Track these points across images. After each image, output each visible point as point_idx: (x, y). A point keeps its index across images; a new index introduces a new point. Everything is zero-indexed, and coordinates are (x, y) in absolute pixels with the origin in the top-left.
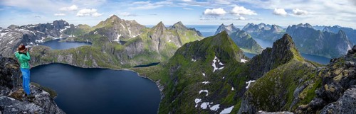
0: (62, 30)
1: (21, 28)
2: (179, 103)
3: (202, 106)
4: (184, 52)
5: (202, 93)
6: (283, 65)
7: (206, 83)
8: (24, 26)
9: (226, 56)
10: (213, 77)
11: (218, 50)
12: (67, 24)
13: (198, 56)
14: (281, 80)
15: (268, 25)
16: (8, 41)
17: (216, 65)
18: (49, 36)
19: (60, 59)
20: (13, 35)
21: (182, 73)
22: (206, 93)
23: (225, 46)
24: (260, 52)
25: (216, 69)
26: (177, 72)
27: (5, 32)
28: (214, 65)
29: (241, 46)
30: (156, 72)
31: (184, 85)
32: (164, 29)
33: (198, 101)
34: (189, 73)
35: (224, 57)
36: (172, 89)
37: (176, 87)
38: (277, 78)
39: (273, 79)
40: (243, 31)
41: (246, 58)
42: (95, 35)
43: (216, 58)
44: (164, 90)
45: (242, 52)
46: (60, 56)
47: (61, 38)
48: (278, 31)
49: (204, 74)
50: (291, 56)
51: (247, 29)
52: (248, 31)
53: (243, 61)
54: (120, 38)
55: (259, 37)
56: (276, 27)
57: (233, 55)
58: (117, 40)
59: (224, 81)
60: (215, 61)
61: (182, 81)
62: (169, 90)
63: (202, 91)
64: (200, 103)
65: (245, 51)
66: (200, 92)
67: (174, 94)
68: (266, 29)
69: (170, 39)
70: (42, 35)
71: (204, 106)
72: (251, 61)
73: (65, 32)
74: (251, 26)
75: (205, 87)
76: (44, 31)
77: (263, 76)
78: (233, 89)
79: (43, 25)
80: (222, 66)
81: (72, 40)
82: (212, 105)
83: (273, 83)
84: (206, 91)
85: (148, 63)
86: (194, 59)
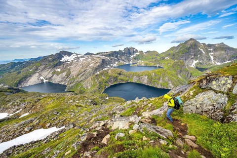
0: (132, 57)
1: (97, 54)
8: (100, 53)
12: (137, 51)
16: (89, 64)
18: (121, 61)
19: (135, 80)
20: (92, 60)
27: (83, 57)
42: (167, 60)
46: (135, 77)
47: (131, 63)
54: (197, 64)
58: (192, 66)
70: (115, 60)
73: (135, 58)
76: (117, 57)
79: (115, 52)
81: (143, 64)
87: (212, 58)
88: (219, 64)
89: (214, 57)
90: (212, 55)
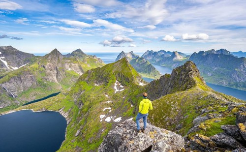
2: (86, 121)
3: (106, 120)
4: (86, 79)
5: (106, 110)
6: (182, 92)
7: (109, 102)
9: (126, 80)
10: (115, 97)
11: (119, 75)
13: (100, 81)
14: (179, 105)
15: (169, 52)
17: (117, 88)
21: (86, 97)
22: (109, 110)
23: (125, 71)
24: (158, 77)
25: (117, 90)
26: (81, 97)
28: (115, 88)
29: (140, 71)
30: (57, 102)
31: (89, 107)
32: (61, 57)
33: (102, 116)
34: (93, 96)
35: (124, 81)
36: (77, 112)
37: (81, 110)
38: (174, 103)
39: (170, 102)
40: (142, 58)
41: (144, 82)
43: (117, 82)
44: (69, 115)
45: (140, 77)
48: (179, 58)
49: (107, 96)
50: (192, 84)
51: (146, 56)
52: (148, 58)
53: (141, 84)
55: (158, 63)
56: (177, 54)
57: (132, 79)
59: (124, 99)
60: (116, 84)
61: (87, 104)
62: (74, 114)
63: (106, 109)
64: (105, 118)
65: (144, 75)
66: (104, 110)
67: (80, 116)
68: (165, 56)
69: (70, 67)
71: (108, 119)
72: (149, 85)
74: (150, 53)
75: (108, 105)
77: (160, 99)
78: (132, 106)
80: (122, 88)
82: (115, 119)
83: (169, 106)
84: (110, 108)
85: (46, 96)
86: (97, 83)
87: (5, 63)
88: (16, 68)
89: (7, 61)
90: (4, 60)
